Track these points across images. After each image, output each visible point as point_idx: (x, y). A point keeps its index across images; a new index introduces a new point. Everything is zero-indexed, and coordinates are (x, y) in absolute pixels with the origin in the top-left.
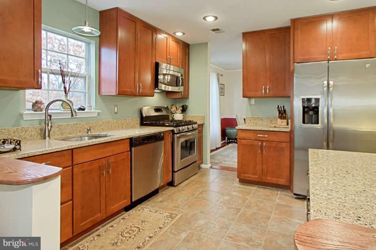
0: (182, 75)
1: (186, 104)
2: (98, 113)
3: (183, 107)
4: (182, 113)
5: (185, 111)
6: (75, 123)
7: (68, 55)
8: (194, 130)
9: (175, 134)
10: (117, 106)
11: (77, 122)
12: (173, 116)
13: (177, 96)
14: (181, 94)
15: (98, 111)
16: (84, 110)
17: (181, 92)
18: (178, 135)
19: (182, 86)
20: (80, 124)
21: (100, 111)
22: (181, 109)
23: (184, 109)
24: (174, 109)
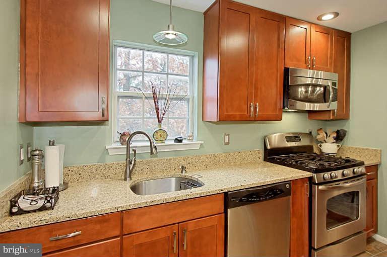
0: (334, 84)
1: (345, 128)
2: (201, 144)
3: (338, 132)
4: (336, 143)
5: (342, 140)
6: (168, 158)
7: (168, 74)
8: (357, 176)
9: (315, 184)
10: (229, 135)
11: (171, 157)
12: (320, 146)
13: (326, 117)
14: (333, 114)
15: (200, 142)
16: (180, 141)
17: (334, 110)
18: (320, 187)
19: (333, 101)
20: (175, 160)
21: (203, 142)
22: (335, 135)
23: (340, 137)
24: (322, 135)
